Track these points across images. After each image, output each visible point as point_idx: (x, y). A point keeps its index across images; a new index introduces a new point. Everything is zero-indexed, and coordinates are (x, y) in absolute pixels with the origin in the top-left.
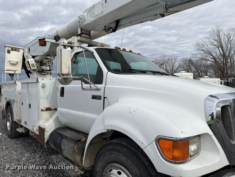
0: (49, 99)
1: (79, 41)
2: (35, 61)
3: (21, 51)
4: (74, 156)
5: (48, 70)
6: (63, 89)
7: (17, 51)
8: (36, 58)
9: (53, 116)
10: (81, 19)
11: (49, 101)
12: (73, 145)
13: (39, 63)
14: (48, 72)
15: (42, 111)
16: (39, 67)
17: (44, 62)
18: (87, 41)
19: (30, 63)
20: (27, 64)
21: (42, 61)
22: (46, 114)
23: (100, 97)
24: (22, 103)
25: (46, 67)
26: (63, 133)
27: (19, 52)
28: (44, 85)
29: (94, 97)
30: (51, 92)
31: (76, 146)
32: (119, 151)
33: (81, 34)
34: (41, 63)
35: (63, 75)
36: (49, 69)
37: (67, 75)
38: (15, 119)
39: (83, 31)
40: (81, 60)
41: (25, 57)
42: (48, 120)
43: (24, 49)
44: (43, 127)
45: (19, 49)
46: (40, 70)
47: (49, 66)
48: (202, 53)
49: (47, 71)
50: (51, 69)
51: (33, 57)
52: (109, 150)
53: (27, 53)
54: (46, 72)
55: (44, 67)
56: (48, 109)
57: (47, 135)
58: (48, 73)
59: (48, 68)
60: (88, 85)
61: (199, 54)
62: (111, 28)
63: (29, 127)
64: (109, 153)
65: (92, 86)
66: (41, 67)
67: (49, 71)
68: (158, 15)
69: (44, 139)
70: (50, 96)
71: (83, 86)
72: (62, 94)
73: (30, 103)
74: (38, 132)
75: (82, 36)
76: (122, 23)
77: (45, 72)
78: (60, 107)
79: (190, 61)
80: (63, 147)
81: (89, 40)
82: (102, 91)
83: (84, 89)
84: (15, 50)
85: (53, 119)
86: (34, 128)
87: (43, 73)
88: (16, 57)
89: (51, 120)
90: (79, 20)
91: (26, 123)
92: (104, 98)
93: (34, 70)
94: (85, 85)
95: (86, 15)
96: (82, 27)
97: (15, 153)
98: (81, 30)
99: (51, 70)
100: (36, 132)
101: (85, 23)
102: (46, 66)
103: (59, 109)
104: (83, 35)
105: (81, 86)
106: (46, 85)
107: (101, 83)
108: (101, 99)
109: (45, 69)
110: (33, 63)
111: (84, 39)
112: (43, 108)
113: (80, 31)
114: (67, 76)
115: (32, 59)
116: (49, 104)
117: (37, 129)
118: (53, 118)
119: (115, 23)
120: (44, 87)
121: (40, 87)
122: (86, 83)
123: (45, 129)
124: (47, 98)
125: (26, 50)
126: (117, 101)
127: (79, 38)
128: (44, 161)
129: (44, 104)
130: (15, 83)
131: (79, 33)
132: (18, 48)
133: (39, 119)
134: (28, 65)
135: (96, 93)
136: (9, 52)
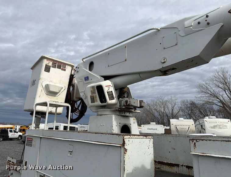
3: (68, 70)
7: (62, 69)
19: (106, 90)
27: (65, 70)
36: (139, 106)
45: (65, 65)
48: (207, 96)
53: (86, 70)
55: (132, 101)
61: (204, 97)
79: (193, 104)
84: (59, 67)
88: (58, 79)
110: (110, 90)
130: (124, 143)
136: (47, 69)
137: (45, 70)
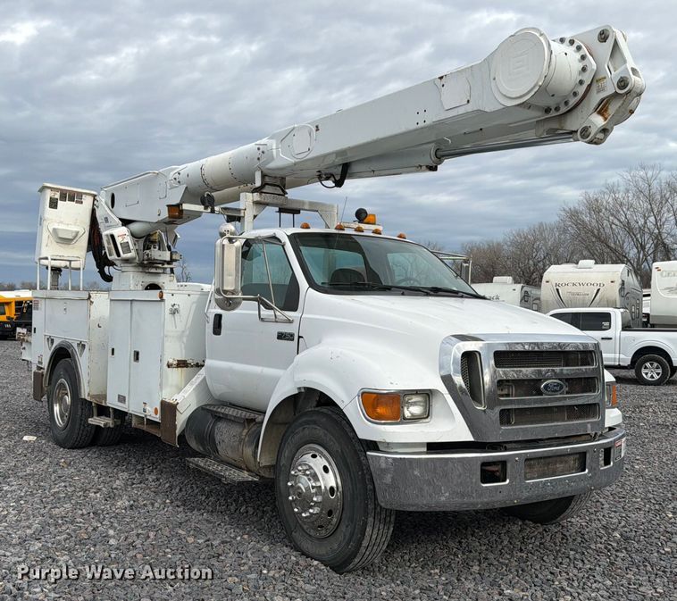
0: (185, 339)
1: (256, 203)
2: (133, 235)
3: (88, 201)
4: (241, 450)
5: (165, 261)
6: (218, 318)
7: (77, 202)
8: (134, 227)
9: (193, 380)
10: (263, 152)
11: (183, 346)
12: (239, 430)
13: (142, 241)
14: (166, 266)
15: (169, 366)
16: (141, 253)
17: (156, 237)
18: (275, 201)
19: (119, 241)
20: (109, 243)
21: (149, 235)
22: (176, 375)
23: (292, 335)
24: (113, 350)
25: (160, 252)
26: (219, 410)
27: (82, 203)
28: (176, 307)
29: (281, 336)
30: (189, 325)
31: (246, 431)
32: (315, 423)
33: (263, 186)
34: (147, 240)
35: (225, 292)
36: (168, 259)
37: (233, 292)
38: (86, 392)
39: (267, 179)
40: (259, 251)
41: (99, 221)
42: (180, 390)
43: (94, 196)
44: (171, 402)
45: (80, 195)
46: (145, 262)
47: (169, 249)
49: (163, 264)
50: (174, 257)
51: (126, 222)
52: (301, 425)
53: (106, 206)
54: (160, 265)
55: (156, 254)
56: (182, 364)
57: (181, 420)
58: (165, 269)
59: (166, 256)
60: (271, 312)
62: (332, 175)
63: (132, 407)
64: (301, 428)
65: (278, 313)
66: (148, 251)
67: (169, 263)
68: (424, 168)
69: (175, 427)
70: (187, 333)
71: (262, 313)
72: (217, 328)
73: (137, 350)
74: (158, 416)
75: (264, 191)
76: (354, 169)
77: (157, 268)
78: (211, 358)
80: (218, 438)
81: (280, 200)
82: (296, 324)
83: (262, 320)
84: (72, 199)
85: (194, 386)
86: (148, 408)
87: (153, 270)
88: (72, 218)
89: (190, 389)
90: (258, 154)
91: (122, 399)
92: (299, 337)
93: (127, 261)
94: (265, 313)
95: (274, 147)
96: (265, 172)
97: (93, 472)
98: (263, 176)
99: (176, 260)
100: (154, 415)
101: (272, 165)
102: (159, 249)
103: (208, 362)
104: (267, 189)
105: (257, 312)
106: (181, 308)
107: (295, 309)
108: (293, 340)
109: (159, 258)
110: (125, 241)
111: (268, 198)
112: (171, 361)
113: (260, 179)
114: (233, 294)
115: (124, 230)
116: (184, 351)
117: (156, 409)
118: (192, 384)
119: (340, 169)
120: (174, 312)
121: (167, 312)
122: (268, 307)
123: (178, 407)
124: (180, 338)
125: (103, 199)
126: (320, 342)
127: (256, 196)
128: (167, 485)
129: (175, 352)
130: (90, 297)
131: (258, 183)
132: (78, 193)
133: (161, 385)
134: (112, 245)
135: (286, 329)
136: (54, 204)
137: (51, 207)
